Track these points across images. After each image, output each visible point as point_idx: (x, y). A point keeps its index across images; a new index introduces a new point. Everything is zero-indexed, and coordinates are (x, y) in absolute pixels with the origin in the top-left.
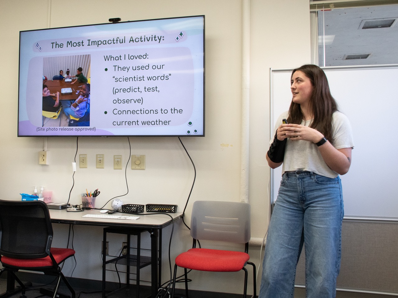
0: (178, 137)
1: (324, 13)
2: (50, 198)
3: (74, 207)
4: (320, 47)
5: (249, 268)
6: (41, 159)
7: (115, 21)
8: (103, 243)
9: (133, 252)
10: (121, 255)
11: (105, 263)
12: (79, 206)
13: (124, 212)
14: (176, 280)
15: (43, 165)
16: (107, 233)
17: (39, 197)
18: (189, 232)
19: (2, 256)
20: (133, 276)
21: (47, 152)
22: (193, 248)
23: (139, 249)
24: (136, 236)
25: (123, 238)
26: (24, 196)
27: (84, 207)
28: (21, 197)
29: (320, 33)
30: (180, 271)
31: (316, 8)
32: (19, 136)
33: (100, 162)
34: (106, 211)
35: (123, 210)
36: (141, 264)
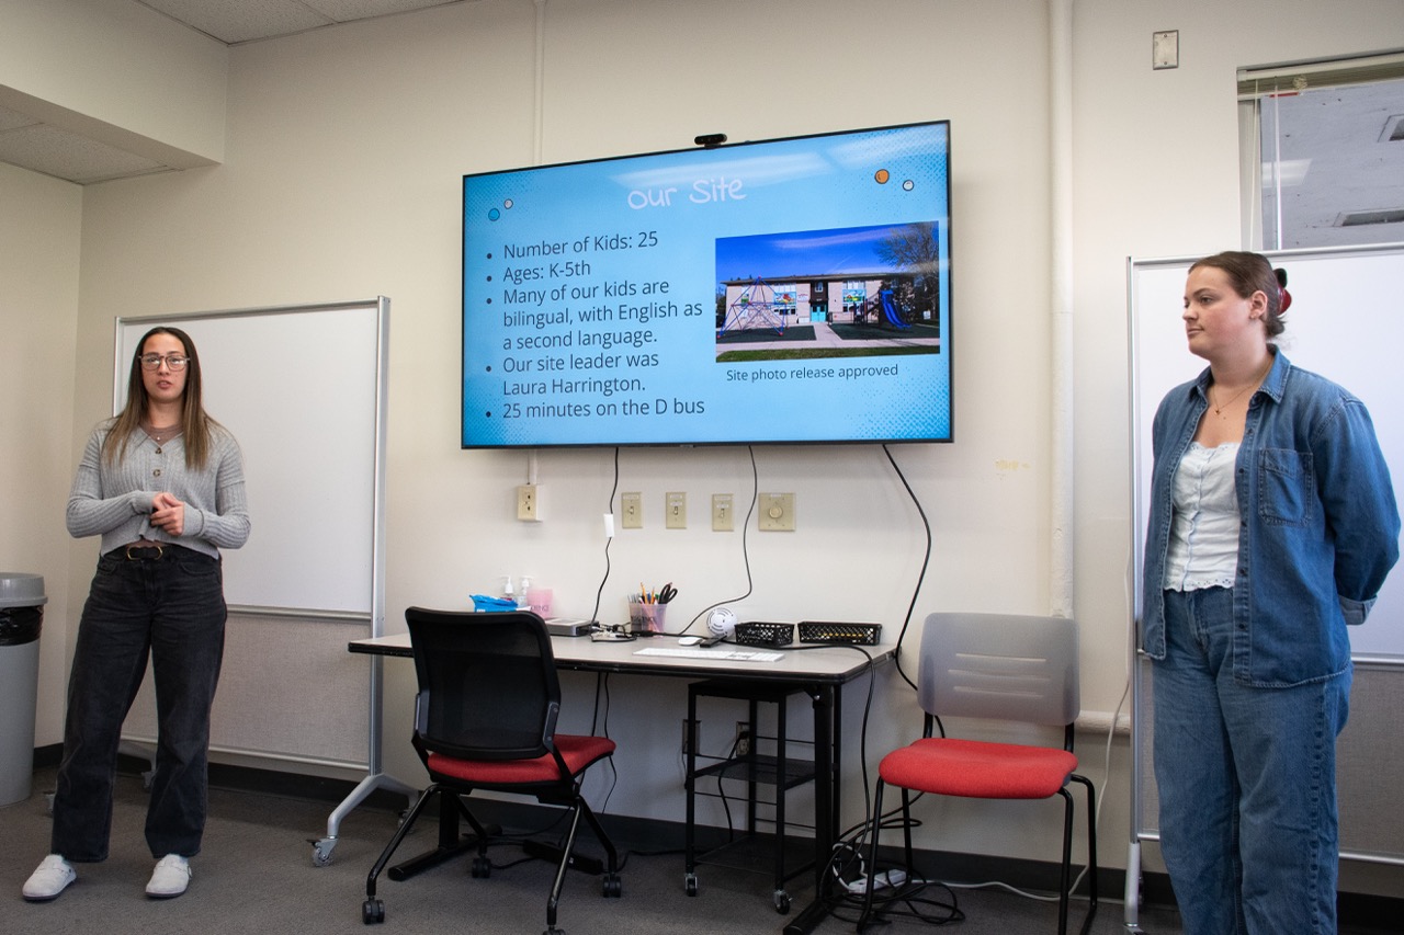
0: (881, 446)
1: (1277, 103)
2: (546, 608)
3: (608, 630)
4: (1268, 196)
5: (1078, 791)
6: (521, 504)
7: (712, 142)
8: (686, 724)
9: (768, 749)
10: (734, 757)
11: (692, 775)
12: (623, 627)
13: (740, 642)
14: (882, 821)
15: (525, 521)
16: (699, 697)
17: (519, 603)
18: (913, 696)
19: (430, 753)
20: (766, 811)
21: (538, 488)
22: (924, 737)
23: (782, 740)
24: (776, 705)
25: (738, 711)
26: (479, 601)
27: (636, 629)
28: (473, 605)
29: (1265, 156)
30: (892, 798)
31: (1253, 91)
32: (465, 446)
33: (675, 512)
34: (695, 640)
35: (738, 638)
36: (788, 780)
